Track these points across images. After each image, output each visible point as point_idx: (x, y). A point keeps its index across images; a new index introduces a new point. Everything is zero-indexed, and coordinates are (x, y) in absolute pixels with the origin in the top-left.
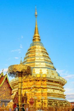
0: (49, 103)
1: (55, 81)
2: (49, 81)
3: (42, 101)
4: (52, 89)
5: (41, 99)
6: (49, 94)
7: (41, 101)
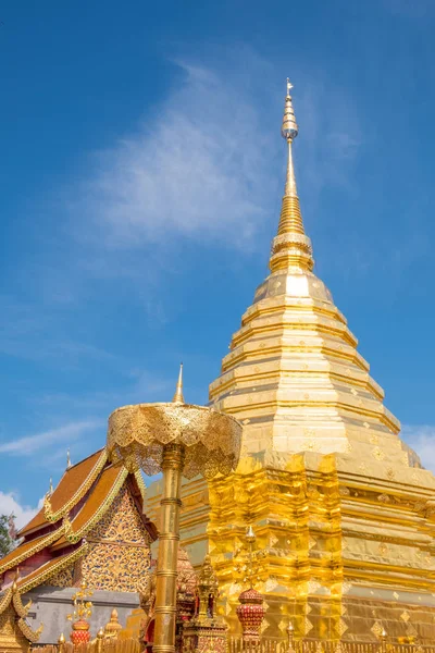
0: (356, 622)
1: (391, 496)
2: (353, 492)
3: (316, 610)
4: (376, 538)
5: (310, 599)
6: (353, 570)
7: (308, 609)
